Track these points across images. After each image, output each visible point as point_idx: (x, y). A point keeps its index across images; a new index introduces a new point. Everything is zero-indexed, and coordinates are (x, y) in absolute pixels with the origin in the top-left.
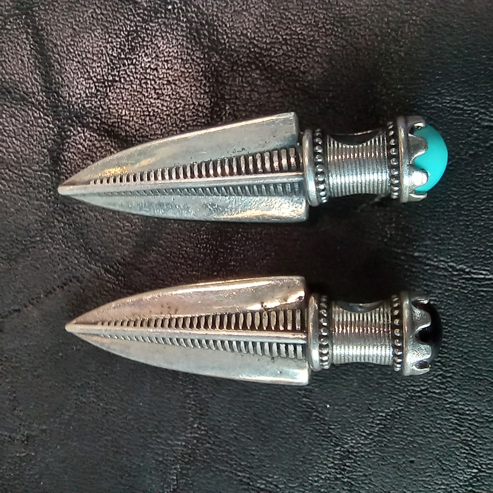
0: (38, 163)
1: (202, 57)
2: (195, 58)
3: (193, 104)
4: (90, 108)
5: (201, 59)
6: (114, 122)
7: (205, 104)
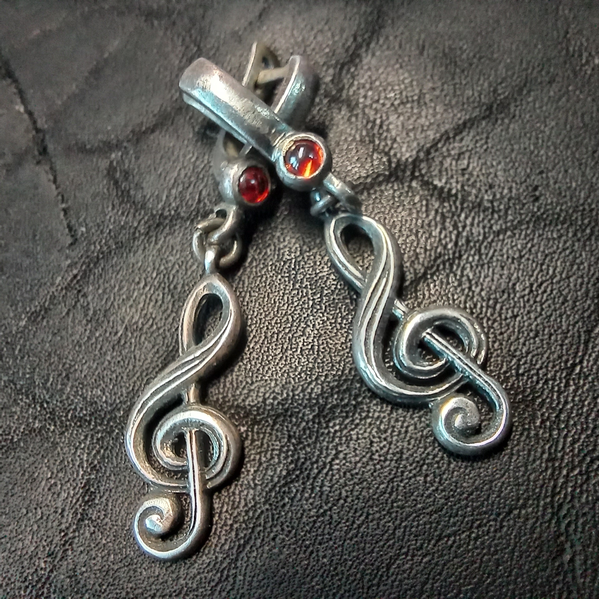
0: (209, 195)
1: (313, 395)
2: (312, 386)
3: (253, 383)
4: (266, 253)
5: (310, 394)
6: (244, 284)
7: (250, 399)
